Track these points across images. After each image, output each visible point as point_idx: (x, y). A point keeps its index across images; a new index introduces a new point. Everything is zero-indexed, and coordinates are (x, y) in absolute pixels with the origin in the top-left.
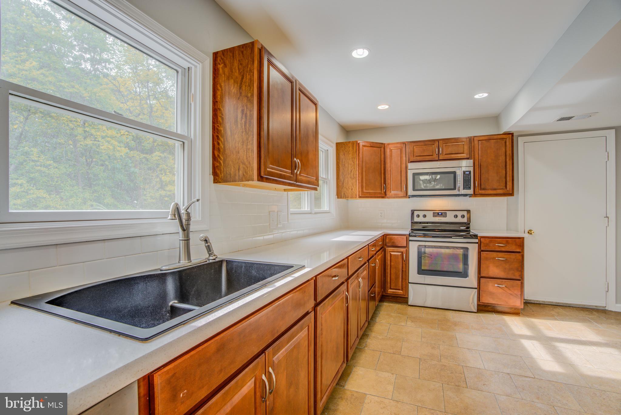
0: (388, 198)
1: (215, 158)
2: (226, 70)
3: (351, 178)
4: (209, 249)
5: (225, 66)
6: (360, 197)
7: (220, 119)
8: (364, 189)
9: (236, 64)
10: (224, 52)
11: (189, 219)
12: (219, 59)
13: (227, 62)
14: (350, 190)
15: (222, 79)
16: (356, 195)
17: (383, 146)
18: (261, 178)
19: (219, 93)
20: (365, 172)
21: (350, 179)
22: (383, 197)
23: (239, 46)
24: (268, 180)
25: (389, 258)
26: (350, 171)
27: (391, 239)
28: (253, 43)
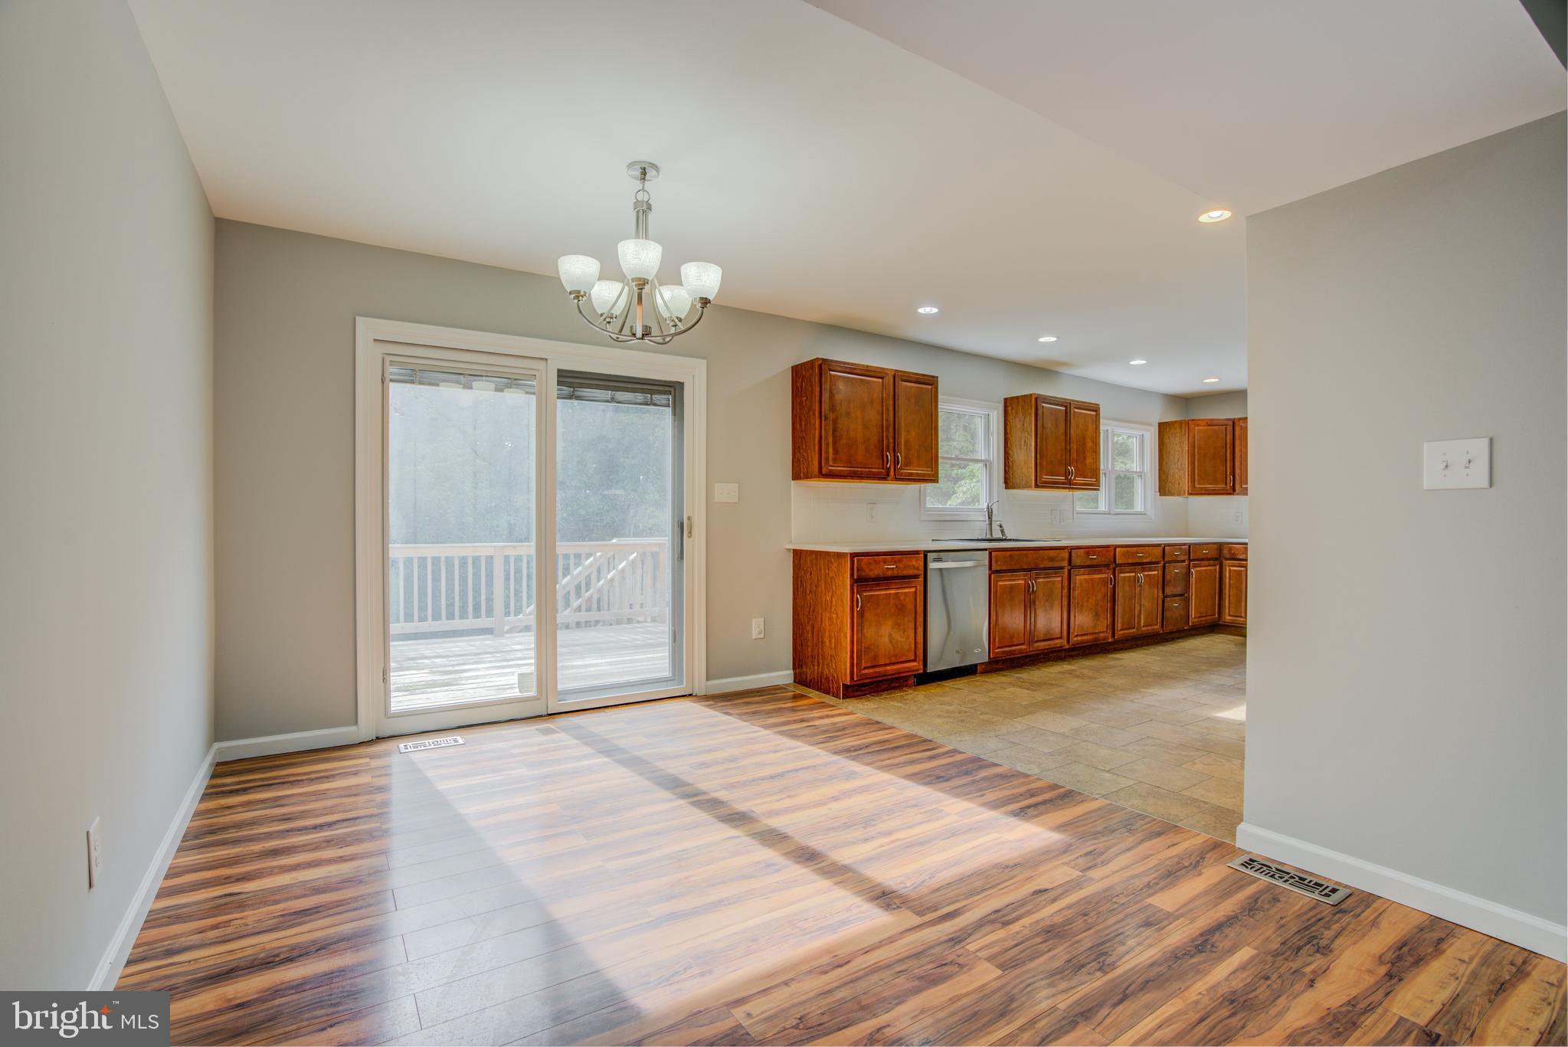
0: (1238, 494)
1: (1006, 472)
2: (1013, 411)
3: (1178, 468)
4: (1002, 531)
5: (1013, 408)
6: (1190, 494)
7: (1009, 445)
8: (1196, 484)
9: (1020, 408)
10: (1012, 399)
11: (992, 512)
12: (1008, 403)
13: (1014, 406)
14: (1176, 485)
15: (1010, 418)
16: (1185, 491)
17: (1231, 423)
18: (1037, 486)
19: (1008, 427)
20: (1198, 460)
21: (1176, 471)
22: (1230, 494)
23: (1022, 396)
24: (1043, 487)
25: (1228, 575)
26: (1176, 460)
27: (1230, 549)
28: (1031, 395)
